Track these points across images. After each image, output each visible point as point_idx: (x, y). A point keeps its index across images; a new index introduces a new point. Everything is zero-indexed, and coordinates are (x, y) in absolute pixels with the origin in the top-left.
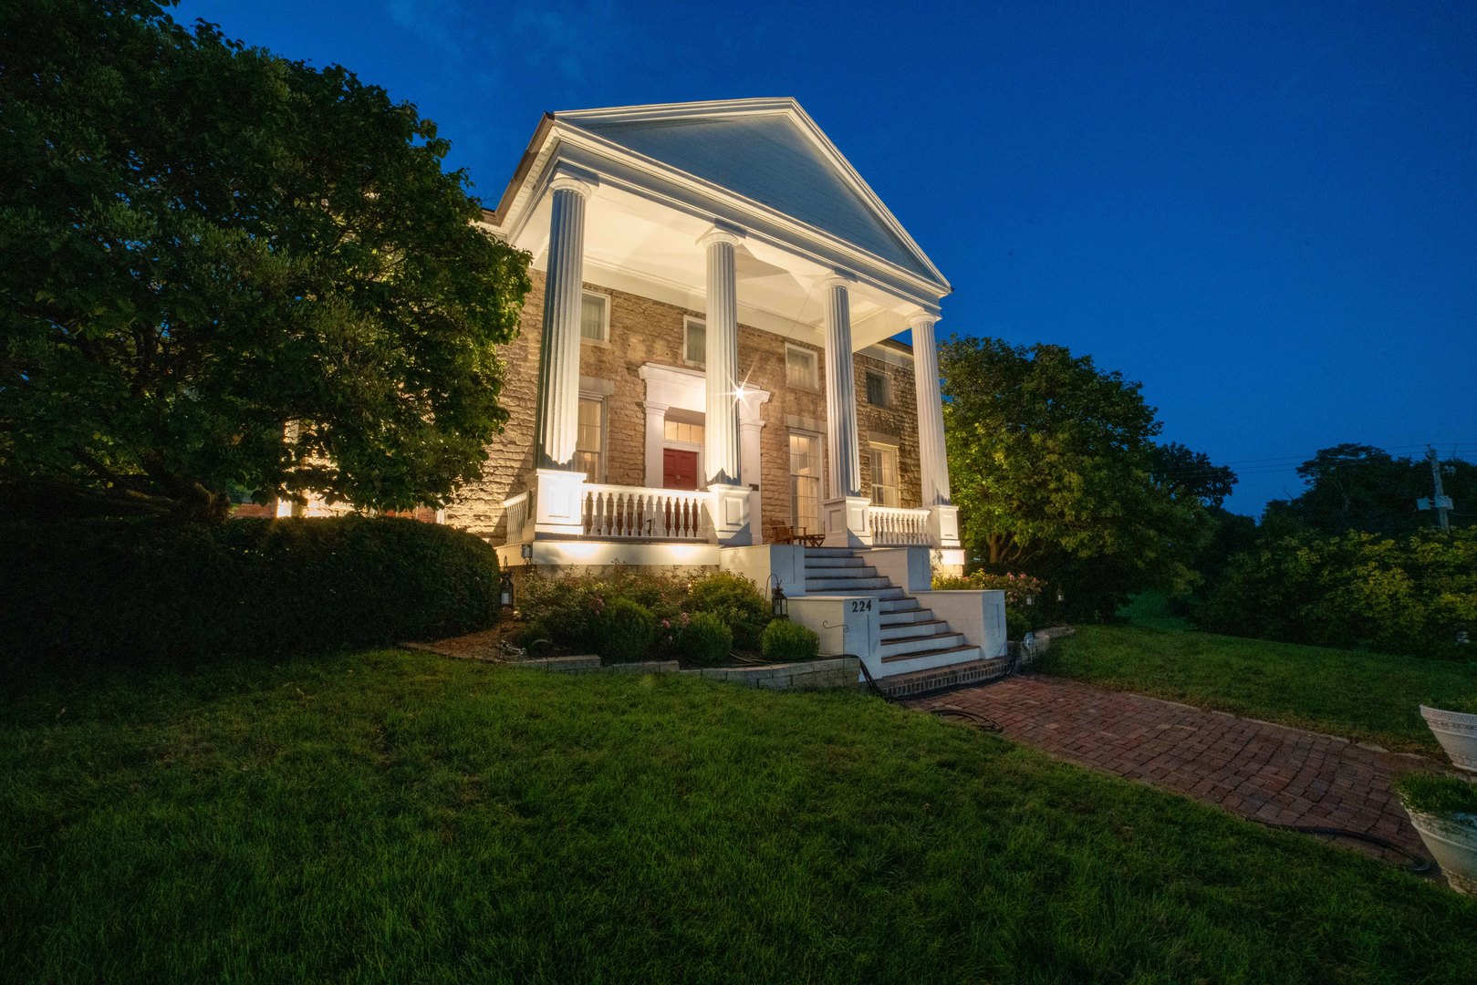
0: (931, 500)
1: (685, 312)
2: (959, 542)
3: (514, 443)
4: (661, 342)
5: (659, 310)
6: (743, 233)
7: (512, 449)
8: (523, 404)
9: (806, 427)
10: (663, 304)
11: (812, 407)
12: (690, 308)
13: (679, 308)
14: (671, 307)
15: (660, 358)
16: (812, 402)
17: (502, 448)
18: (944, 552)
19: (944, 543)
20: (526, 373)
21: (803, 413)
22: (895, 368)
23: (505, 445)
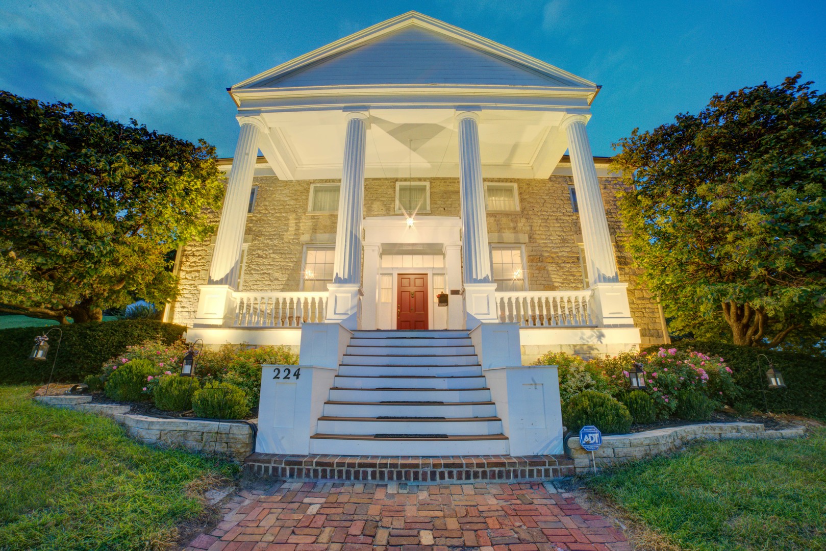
0: (593, 280)
1: (397, 180)
2: (632, 319)
3: (278, 280)
4: (378, 203)
5: (377, 183)
6: (366, 108)
7: (276, 282)
8: (283, 256)
9: (506, 240)
10: (379, 179)
11: (512, 225)
12: (400, 176)
13: (391, 179)
14: (386, 179)
15: (376, 213)
16: (512, 221)
17: (270, 283)
18: (605, 331)
19: (606, 322)
20: (287, 238)
21: (503, 231)
22: (604, 179)
23: (272, 281)
